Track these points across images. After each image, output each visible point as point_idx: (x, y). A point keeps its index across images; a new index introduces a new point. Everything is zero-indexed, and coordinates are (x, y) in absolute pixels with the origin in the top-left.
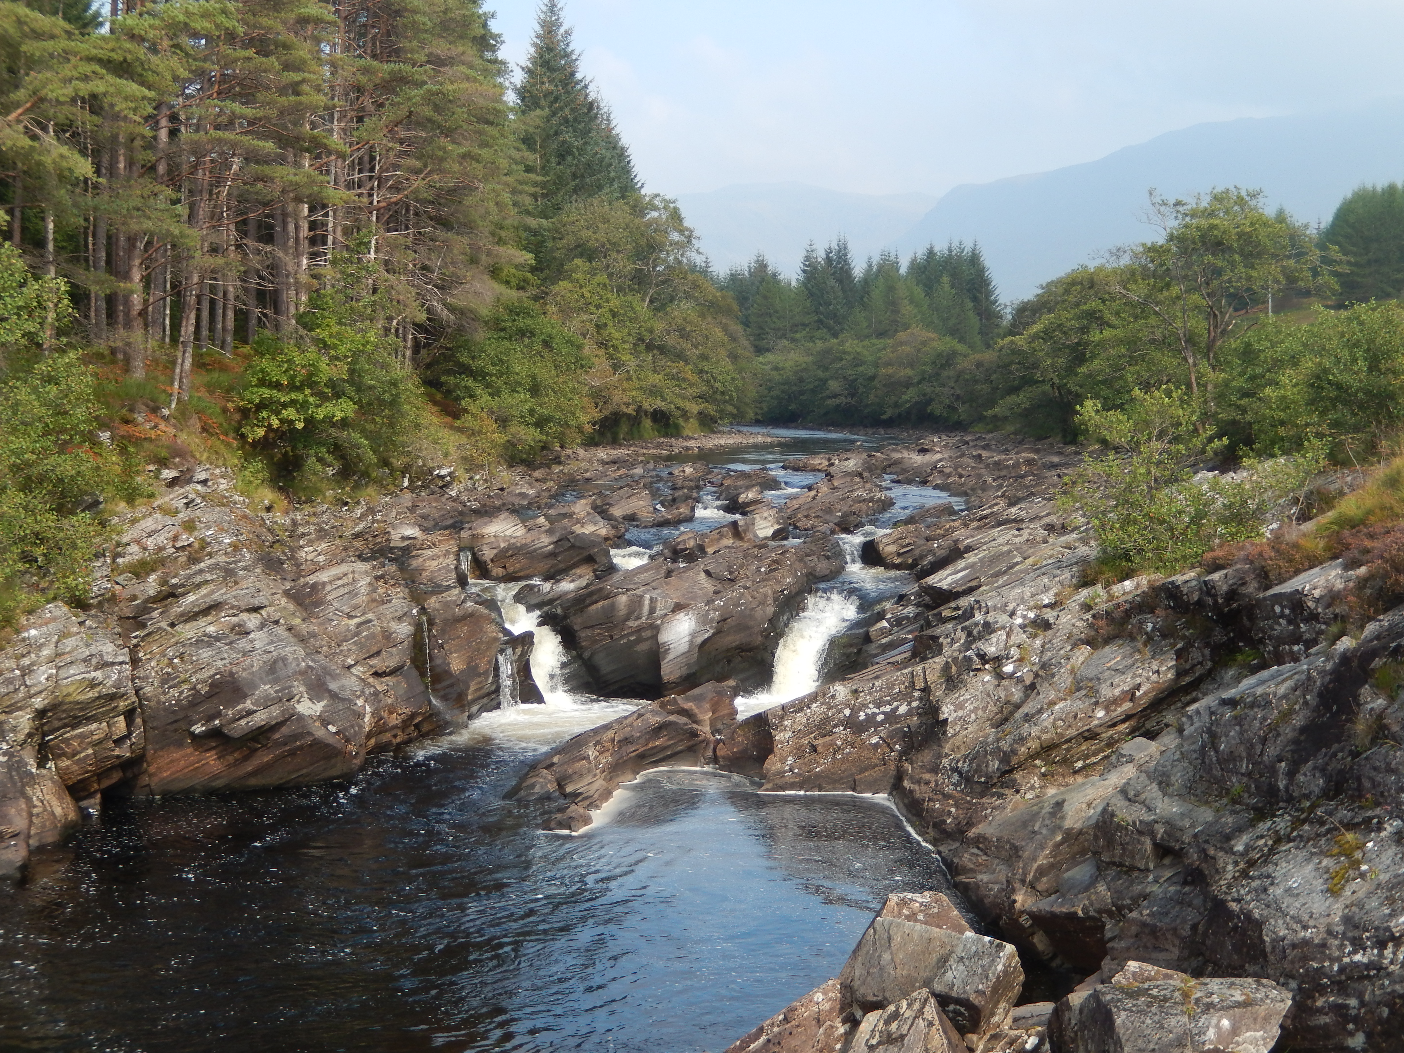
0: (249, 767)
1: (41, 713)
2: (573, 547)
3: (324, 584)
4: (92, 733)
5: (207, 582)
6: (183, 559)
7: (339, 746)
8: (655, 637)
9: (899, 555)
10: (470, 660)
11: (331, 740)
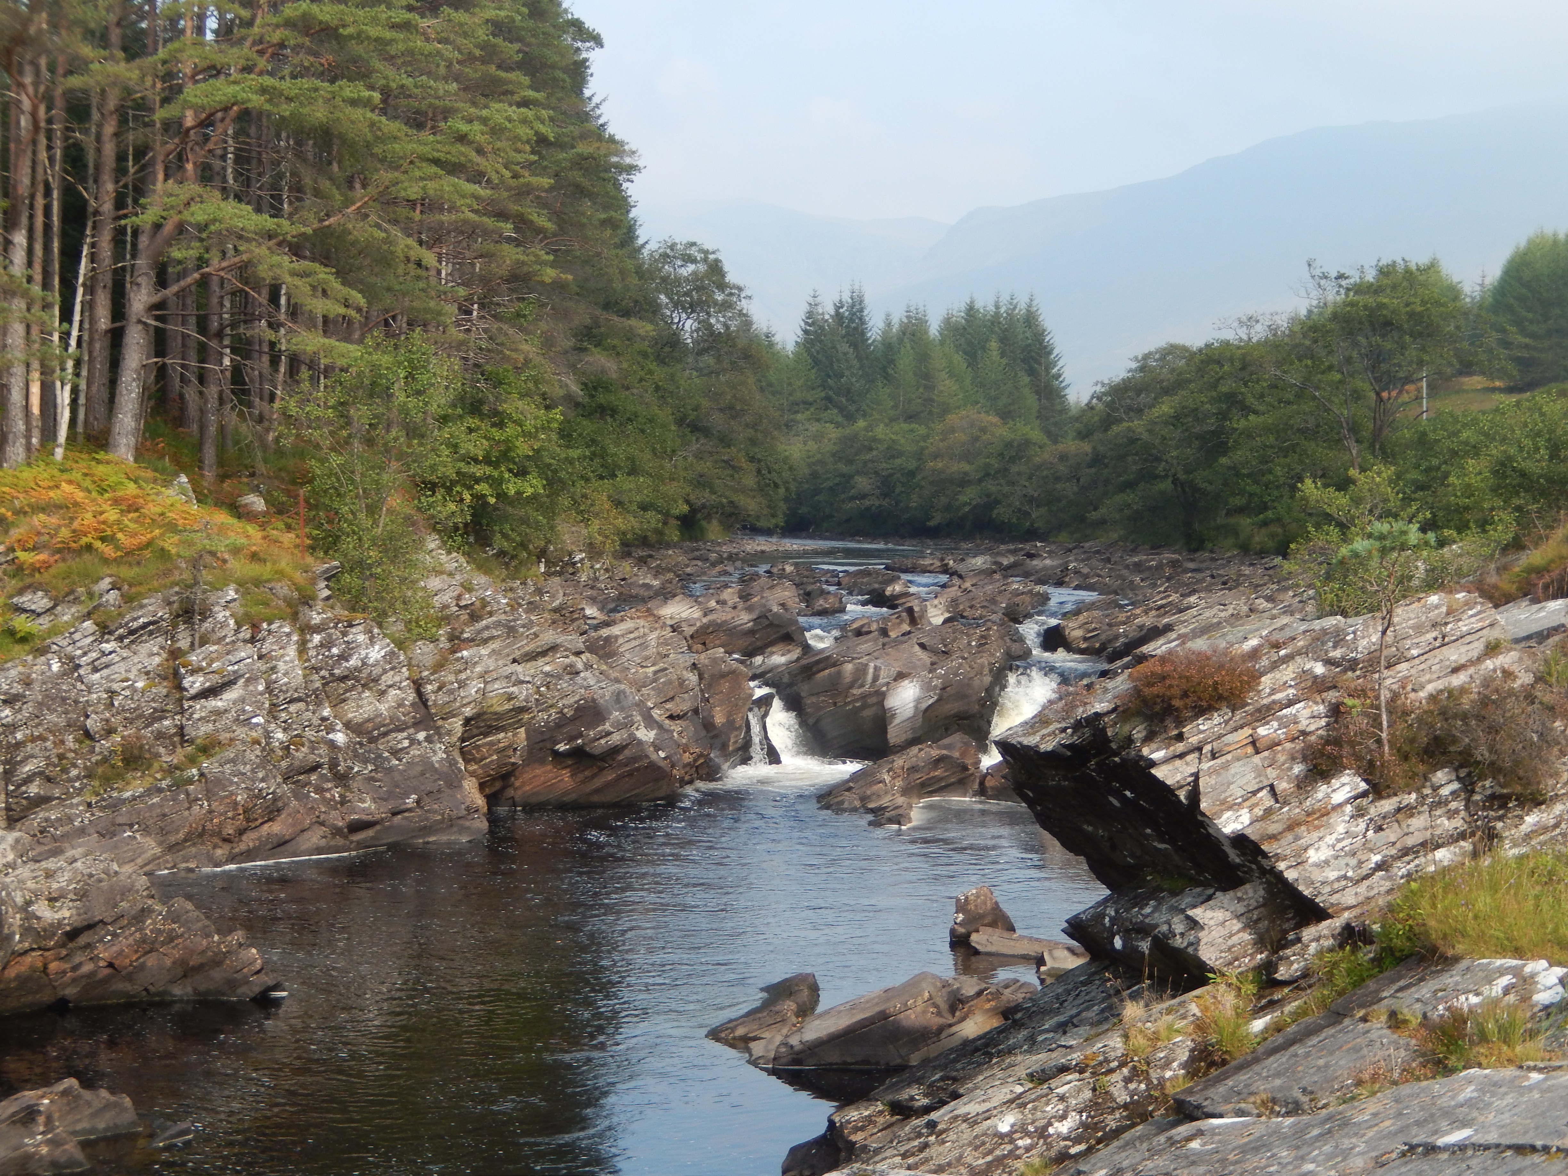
0: (598, 783)
1: (467, 721)
2: (771, 625)
3: (617, 637)
4: (499, 741)
5: (492, 638)
6: (464, 616)
7: (668, 769)
8: (881, 703)
9: (1085, 639)
10: (729, 714)
11: (663, 764)
